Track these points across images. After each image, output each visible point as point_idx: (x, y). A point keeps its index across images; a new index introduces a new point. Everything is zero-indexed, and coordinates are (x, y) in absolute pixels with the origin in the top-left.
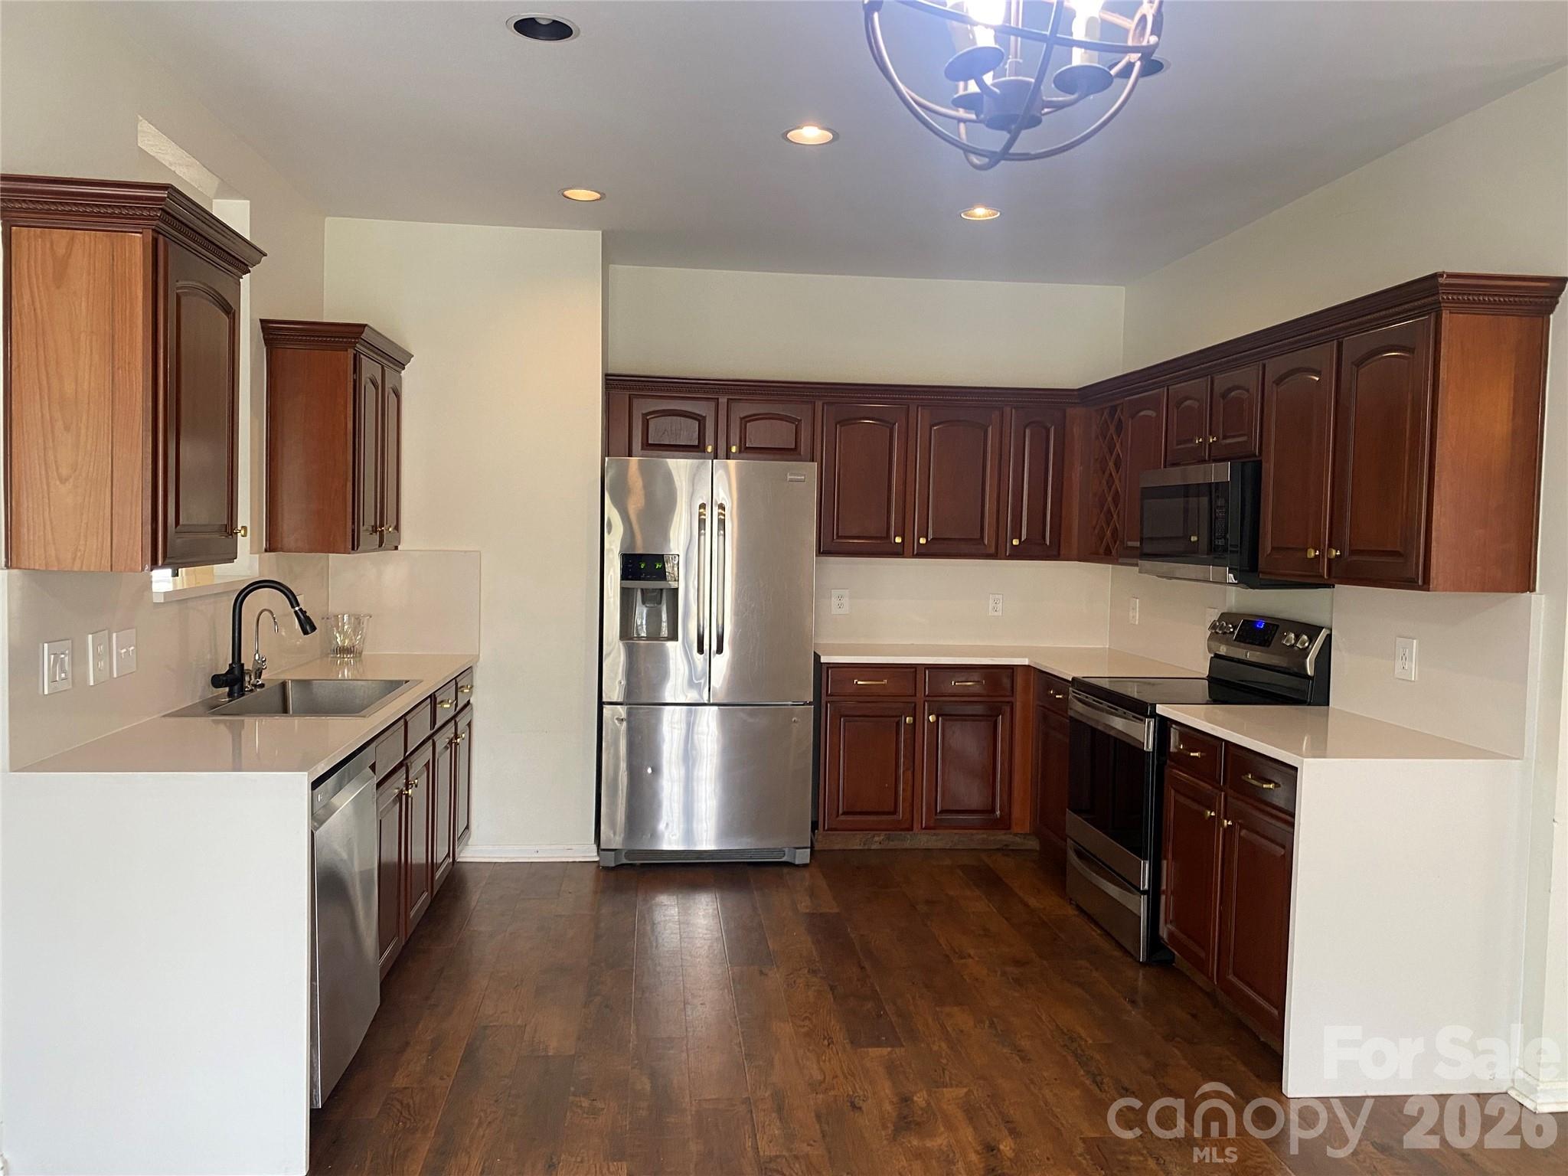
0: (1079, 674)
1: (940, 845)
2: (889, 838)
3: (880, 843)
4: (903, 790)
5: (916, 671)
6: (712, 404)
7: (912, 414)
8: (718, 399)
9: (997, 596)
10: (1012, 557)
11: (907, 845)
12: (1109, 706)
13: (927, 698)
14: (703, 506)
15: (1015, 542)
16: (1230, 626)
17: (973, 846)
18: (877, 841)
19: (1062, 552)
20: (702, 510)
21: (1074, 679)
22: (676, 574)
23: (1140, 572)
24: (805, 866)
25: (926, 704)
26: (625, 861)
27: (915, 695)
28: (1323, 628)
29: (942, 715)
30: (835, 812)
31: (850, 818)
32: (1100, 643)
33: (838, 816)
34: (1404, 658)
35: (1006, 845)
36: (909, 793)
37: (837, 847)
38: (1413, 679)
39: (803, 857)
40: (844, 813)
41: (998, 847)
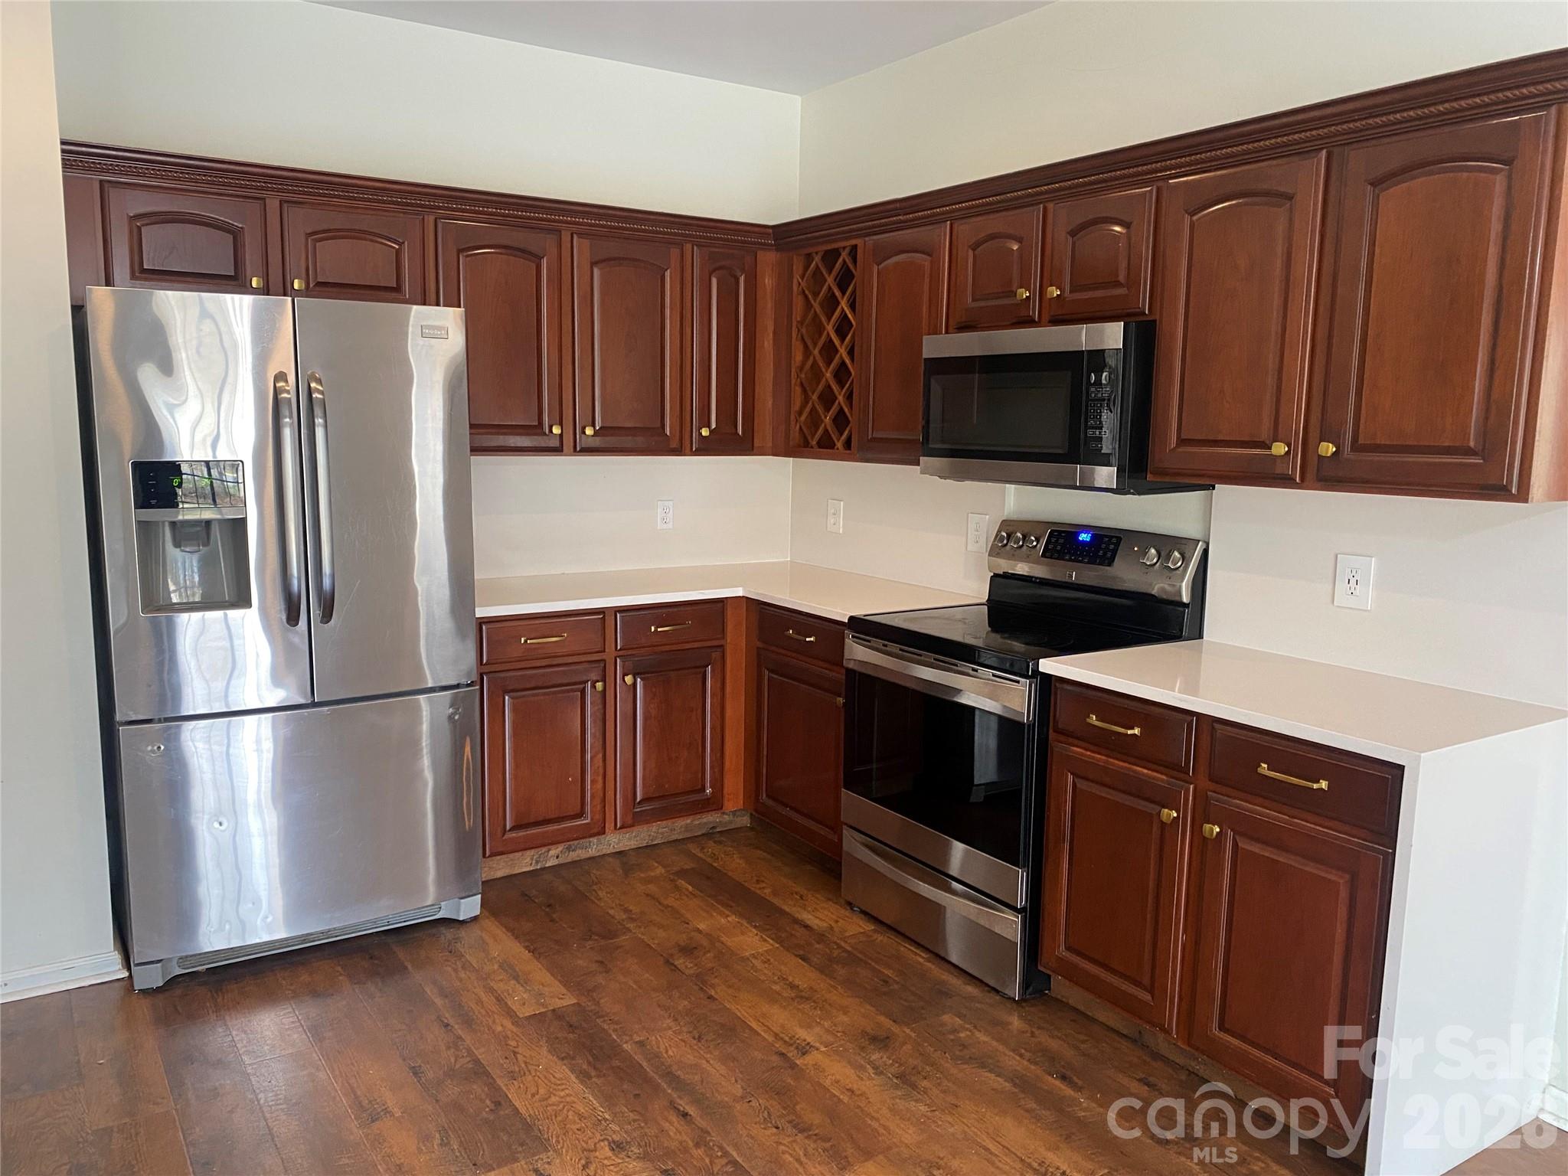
0: (859, 612)
1: (633, 844)
2: (569, 849)
3: (557, 857)
4: (592, 781)
5: (604, 616)
6: (256, 206)
7: (566, 245)
8: (264, 199)
9: (666, 503)
10: (699, 452)
11: (592, 852)
12: (901, 650)
13: (621, 653)
14: (281, 376)
15: (705, 432)
16: (1033, 538)
17: (674, 837)
18: (553, 856)
19: (756, 444)
20: (280, 384)
21: (851, 618)
22: (242, 494)
23: (922, 473)
24: (475, 919)
25: (618, 660)
26: (179, 971)
27: (604, 652)
28: (1199, 541)
29: (638, 674)
30: (499, 831)
31: (521, 833)
32: (778, 555)
33: (504, 832)
34: (1353, 581)
35: (713, 828)
36: (600, 785)
37: (499, 874)
38: (1369, 608)
39: (470, 907)
40: (516, 828)
41: (704, 831)
